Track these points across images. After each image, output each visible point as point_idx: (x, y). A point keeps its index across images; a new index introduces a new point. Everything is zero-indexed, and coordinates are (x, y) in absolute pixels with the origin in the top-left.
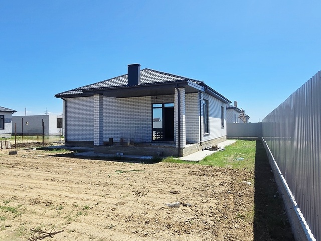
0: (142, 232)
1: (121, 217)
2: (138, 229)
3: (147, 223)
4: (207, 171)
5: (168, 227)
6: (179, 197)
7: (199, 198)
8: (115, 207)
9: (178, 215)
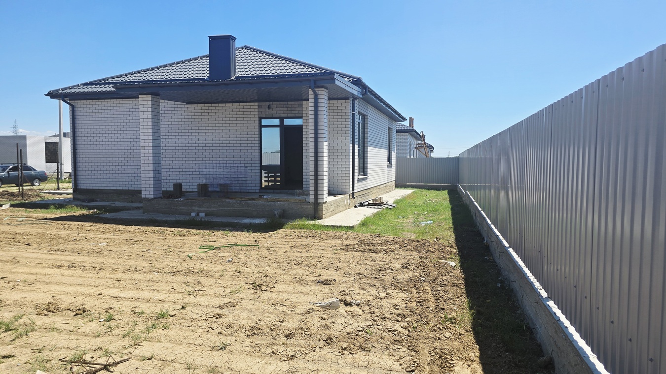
0: (284, 353)
1: (236, 328)
2: (276, 347)
3: (288, 336)
4: (374, 245)
5: (329, 341)
6: (336, 289)
7: (373, 291)
8: (218, 311)
9: (342, 320)
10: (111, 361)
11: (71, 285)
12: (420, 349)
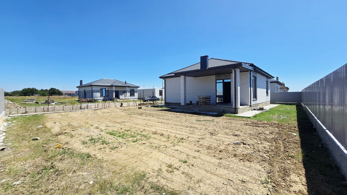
0: (218, 157)
1: (203, 146)
2: (215, 154)
3: (220, 151)
4: (258, 124)
5: (235, 155)
6: (240, 138)
7: (256, 141)
8: (198, 140)
9: (241, 149)
11: (161, 127)
12: (274, 165)
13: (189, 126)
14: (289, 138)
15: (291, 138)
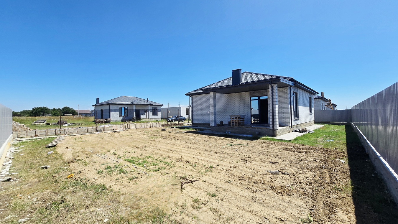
0: (252, 189)
1: (235, 176)
2: (249, 186)
3: (255, 183)
4: (299, 149)
5: (272, 188)
6: (278, 167)
7: (296, 170)
8: (230, 168)
9: (280, 180)
10: (193, 180)
11: (187, 153)
13: (219, 151)
14: (336, 167)
15: (339, 166)
